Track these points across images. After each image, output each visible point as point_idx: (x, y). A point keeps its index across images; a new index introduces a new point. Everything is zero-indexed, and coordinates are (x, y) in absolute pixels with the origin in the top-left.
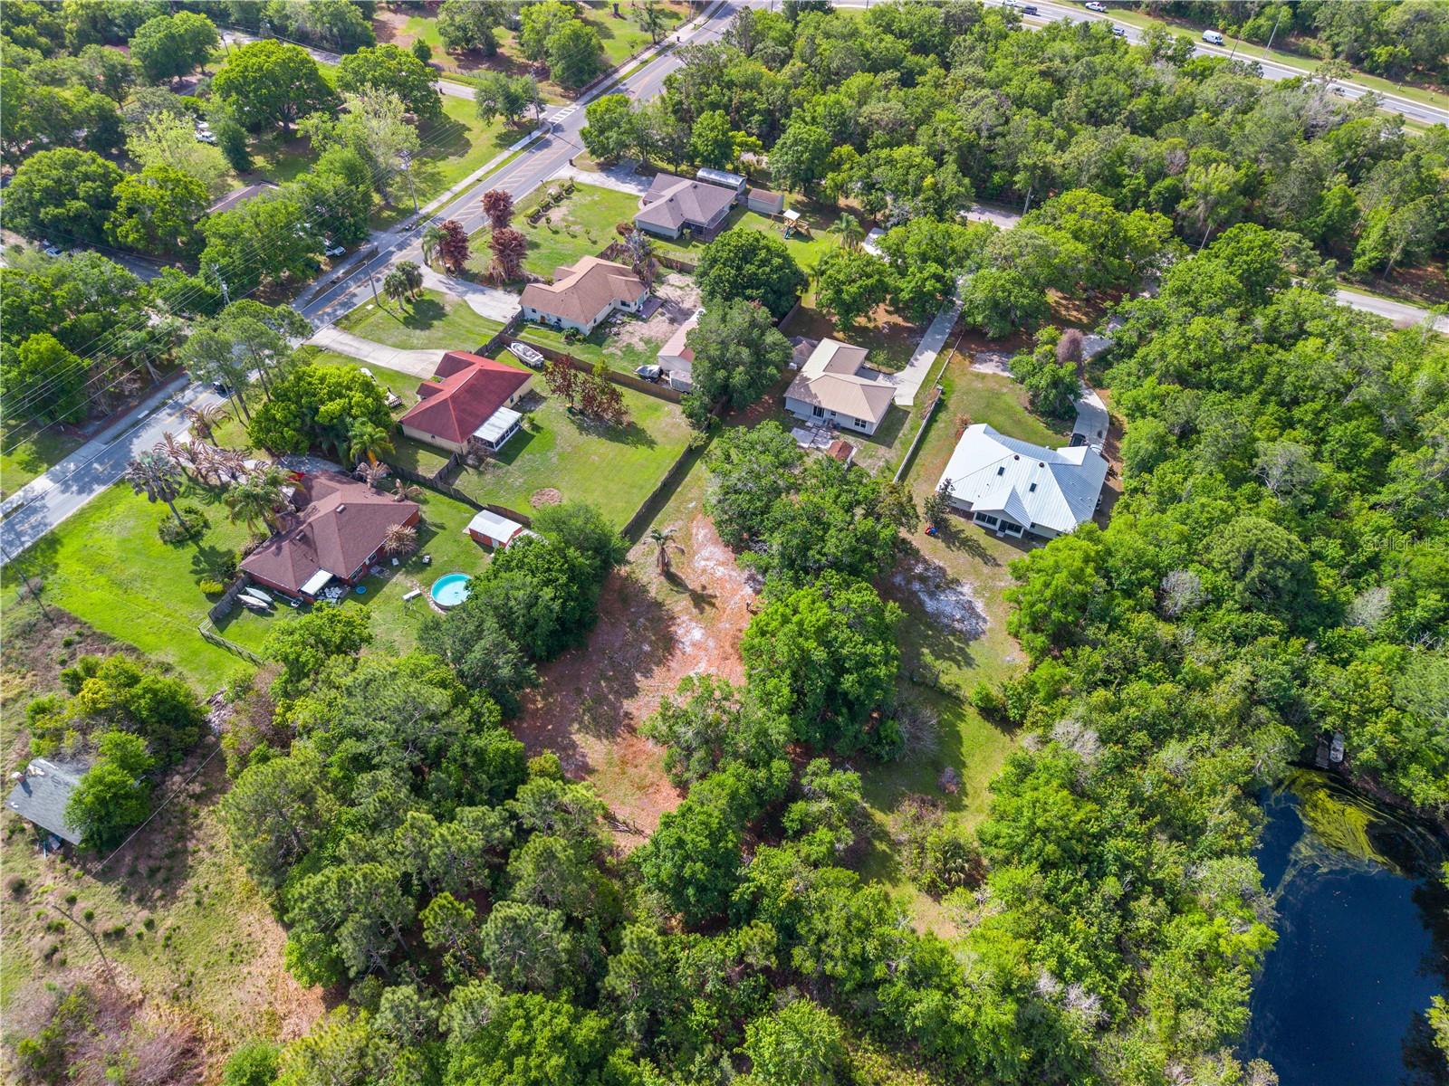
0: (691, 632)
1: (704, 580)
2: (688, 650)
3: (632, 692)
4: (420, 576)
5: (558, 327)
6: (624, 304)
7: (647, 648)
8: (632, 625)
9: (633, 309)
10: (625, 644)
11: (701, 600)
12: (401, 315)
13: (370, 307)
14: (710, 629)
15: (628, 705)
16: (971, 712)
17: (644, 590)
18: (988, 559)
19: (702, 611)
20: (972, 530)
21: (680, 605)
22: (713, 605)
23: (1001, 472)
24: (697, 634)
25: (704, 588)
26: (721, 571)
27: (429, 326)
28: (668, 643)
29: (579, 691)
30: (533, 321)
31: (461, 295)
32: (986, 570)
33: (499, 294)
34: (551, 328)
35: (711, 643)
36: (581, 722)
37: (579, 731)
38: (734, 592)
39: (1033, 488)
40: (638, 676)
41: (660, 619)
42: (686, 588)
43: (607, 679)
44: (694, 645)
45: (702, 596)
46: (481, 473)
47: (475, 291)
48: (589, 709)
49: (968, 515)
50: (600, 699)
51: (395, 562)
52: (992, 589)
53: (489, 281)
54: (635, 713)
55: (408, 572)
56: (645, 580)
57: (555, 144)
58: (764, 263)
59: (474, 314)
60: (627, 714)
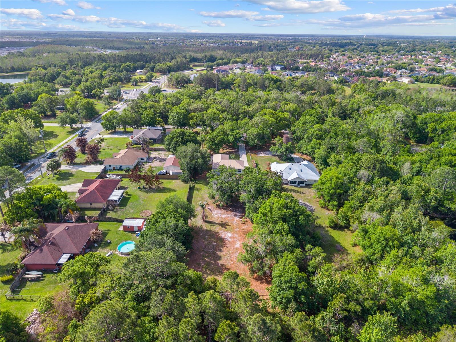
0: (226, 235)
1: (220, 219)
2: (230, 240)
3: (220, 258)
4: (109, 248)
5: (121, 169)
6: (142, 159)
7: (214, 244)
8: (204, 239)
9: (145, 160)
10: (206, 245)
11: (223, 225)
12: (55, 178)
13: (39, 178)
14: (233, 232)
15: (220, 262)
16: (329, 229)
17: (201, 228)
18: (300, 193)
19: (226, 228)
20: (290, 187)
21: (217, 229)
22: (229, 225)
23: (290, 169)
24: (229, 235)
25: (222, 221)
26: (224, 216)
27: (69, 179)
28: (222, 241)
29: (199, 264)
30: (110, 170)
31: (77, 169)
32: (302, 195)
33: (92, 166)
34: (118, 170)
35: (236, 236)
36: (207, 273)
37: (207, 276)
38: (233, 220)
39: (301, 171)
40: (218, 252)
41: (213, 234)
42: (216, 223)
43: (207, 257)
44: (231, 238)
45: (223, 224)
46: (115, 212)
47: (82, 167)
48: (207, 268)
49: (287, 184)
50: (209, 264)
51: (96, 245)
52: (307, 199)
53: (87, 163)
54: (225, 263)
55: (102, 248)
56: (200, 225)
57: (90, 131)
58: (189, 136)
59: (85, 172)
60: (222, 265)
